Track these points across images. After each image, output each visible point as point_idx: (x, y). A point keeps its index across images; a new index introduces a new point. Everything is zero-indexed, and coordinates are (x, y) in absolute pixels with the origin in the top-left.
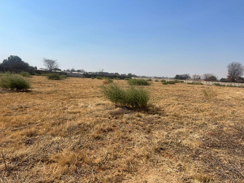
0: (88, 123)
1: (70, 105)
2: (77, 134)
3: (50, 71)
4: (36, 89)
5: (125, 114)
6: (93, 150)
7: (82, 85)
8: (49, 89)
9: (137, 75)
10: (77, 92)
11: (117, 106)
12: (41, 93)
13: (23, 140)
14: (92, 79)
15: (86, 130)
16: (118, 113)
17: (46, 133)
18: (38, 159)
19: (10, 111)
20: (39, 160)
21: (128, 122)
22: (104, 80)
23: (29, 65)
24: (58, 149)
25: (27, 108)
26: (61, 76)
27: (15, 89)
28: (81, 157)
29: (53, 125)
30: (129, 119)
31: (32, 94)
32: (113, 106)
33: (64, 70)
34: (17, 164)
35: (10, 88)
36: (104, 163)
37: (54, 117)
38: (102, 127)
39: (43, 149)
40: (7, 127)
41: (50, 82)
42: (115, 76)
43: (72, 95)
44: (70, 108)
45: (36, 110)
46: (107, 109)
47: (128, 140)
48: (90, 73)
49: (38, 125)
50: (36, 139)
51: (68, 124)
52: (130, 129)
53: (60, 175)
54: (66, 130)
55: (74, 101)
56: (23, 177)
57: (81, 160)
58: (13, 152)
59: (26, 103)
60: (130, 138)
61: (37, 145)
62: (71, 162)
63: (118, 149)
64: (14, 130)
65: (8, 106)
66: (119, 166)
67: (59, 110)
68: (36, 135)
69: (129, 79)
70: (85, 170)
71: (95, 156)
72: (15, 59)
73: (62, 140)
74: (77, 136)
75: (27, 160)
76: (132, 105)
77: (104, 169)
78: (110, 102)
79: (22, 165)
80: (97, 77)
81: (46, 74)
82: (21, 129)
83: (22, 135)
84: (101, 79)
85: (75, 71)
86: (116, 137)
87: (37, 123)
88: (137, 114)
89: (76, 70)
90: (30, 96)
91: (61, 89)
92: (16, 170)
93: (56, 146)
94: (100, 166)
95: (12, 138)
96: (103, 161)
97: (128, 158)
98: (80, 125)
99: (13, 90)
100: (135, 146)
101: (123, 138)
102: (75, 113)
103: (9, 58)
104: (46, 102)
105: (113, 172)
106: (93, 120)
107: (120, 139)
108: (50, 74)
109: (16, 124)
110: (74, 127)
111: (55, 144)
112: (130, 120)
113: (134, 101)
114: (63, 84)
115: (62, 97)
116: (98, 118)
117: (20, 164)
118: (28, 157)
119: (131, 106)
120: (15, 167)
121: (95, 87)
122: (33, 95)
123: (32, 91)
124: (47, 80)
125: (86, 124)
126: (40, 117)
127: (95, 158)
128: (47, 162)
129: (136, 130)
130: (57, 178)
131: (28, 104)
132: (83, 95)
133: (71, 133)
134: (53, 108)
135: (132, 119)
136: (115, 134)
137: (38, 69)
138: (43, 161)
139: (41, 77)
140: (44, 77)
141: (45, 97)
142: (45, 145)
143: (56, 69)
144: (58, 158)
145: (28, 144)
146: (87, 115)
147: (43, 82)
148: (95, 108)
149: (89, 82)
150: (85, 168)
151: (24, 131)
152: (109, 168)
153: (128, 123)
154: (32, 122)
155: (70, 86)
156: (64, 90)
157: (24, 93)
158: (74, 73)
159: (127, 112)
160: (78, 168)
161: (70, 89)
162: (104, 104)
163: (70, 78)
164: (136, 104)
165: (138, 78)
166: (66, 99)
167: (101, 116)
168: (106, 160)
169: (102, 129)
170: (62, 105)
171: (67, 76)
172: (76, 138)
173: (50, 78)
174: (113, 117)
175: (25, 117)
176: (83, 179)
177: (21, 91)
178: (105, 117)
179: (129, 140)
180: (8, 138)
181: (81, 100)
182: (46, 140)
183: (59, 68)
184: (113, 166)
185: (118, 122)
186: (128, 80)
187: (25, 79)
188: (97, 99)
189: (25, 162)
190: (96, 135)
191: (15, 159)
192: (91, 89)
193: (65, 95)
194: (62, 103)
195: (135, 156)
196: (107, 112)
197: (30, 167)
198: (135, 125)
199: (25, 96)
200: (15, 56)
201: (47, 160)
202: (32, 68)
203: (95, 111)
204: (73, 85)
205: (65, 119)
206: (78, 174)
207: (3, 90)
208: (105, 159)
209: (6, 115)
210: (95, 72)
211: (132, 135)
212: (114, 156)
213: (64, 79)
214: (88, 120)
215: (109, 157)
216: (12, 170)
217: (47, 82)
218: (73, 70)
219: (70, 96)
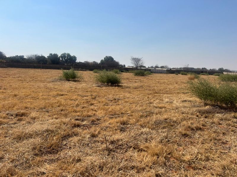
0: (175, 119)
1: (155, 99)
2: (164, 128)
3: (136, 68)
4: (125, 84)
5: (217, 113)
6: (181, 147)
7: (166, 81)
8: (136, 85)
9: (231, 70)
10: (162, 88)
11: (206, 105)
12: (129, 87)
13: (118, 127)
14: (176, 75)
15: (172, 126)
16: (208, 112)
17: (135, 123)
18: (131, 145)
19: (107, 102)
20: (132, 147)
21: (221, 122)
22: (189, 76)
23: (119, 63)
24: (146, 139)
25: (119, 100)
26: (146, 73)
27: (110, 84)
28: (169, 151)
29: (142, 116)
30: (222, 120)
31: (122, 88)
32: (201, 104)
33: (149, 67)
34: (114, 147)
35: (107, 83)
36: (194, 162)
37: (141, 110)
38: (190, 124)
39: (134, 138)
40: (106, 114)
41: (136, 78)
42: (203, 71)
43: (156, 90)
44: (155, 102)
45: (126, 102)
46: (194, 106)
47: (221, 143)
48: (174, 69)
49: (129, 116)
50: (128, 128)
51: (154, 118)
52: (224, 131)
53: (151, 164)
54: (153, 123)
55: (159, 96)
56: (120, 159)
57: (169, 154)
58: (111, 136)
59: (119, 96)
60: (225, 140)
61: (129, 133)
62: (160, 154)
63: (210, 150)
64: (111, 118)
65: (106, 98)
66: (211, 168)
67: (146, 104)
68: (128, 124)
69: (221, 74)
70: (174, 165)
71: (183, 153)
72: (109, 59)
73: (150, 132)
74: (164, 130)
75: (122, 144)
76: (226, 104)
77: (194, 168)
78: (198, 100)
79: (118, 148)
80: (181, 72)
81: (133, 71)
82: (116, 118)
83: (117, 122)
84: (186, 75)
85: (159, 68)
86: (206, 137)
87: (128, 114)
88: (233, 114)
89: (160, 66)
90: (121, 90)
91: (146, 84)
92: (114, 151)
93: (145, 136)
94: (189, 164)
95: (109, 124)
96: (193, 160)
97: (224, 163)
98: (166, 120)
99: (108, 85)
100: (232, 151)
101: (215, 140)
102: (161, 108)
103: (105, 58)
104: (134, 96)
105: (205, 174)
106: (179, 116)
107: (211, 140)
108: (136, 71)
109: (112, 113)
110: (160, 121)
111: (144, 134)
112: (224, 121)
113: (228, 100)
114: (148, 80)
115: (147, 92)
116: (184, 115)
117: (116, 147)
118: (123, 142)
119: (224, 105)
120: (113, 149)
121: (179, 83)
122: (123, 90)
123: (122, 86)
124: (133, 76)
125: (172, 119)
126: (130, 108)
127: (183, 155)
128: (138, 149)
129: (232, 133)
130: (147, 166)
131: (120, 97)
132: (167, 91)
133: (157, 126)
134: (140, 102)
135: (226, 119)
136: (206, 134)
137: (126, 66)
138: (134, 148)
139: (129, 73)
140: (131, 74)
141: (133, 91)
142: (136, 134)
143: (141, 66)
144: (147, 147)
145: (122, 131)
146: (173, 111)
147: (131, 78)
148: (181, 105)
149: (173, 78)
150: (174, 163)
151: (118, 119)
152: (200, 169)
153: (220, 124)
154: (124, 112)
155: (154, 82)
156: (149, 85)
157: (117, 87)
158: (158, 69)
159: (219, 111)
160: (167, 162)
161: (154, 85)
162: (190, 101)
163: (154, 74)
164: (232, 103)
165: (232, 73)
166: (151, 94)
167: (188, 113)
168: (197, 159)
169: (189, 127)
170: (148, 99)
171: (151, 72)
172: (163, 132)
173: (137, 75)
174: (202, 115)
175: (118, 108)
176: (173, 173)
177: (114, 86)
178: (192, 114)
179: (223, 143)
180: (107, 124)
181: (165, 95)
182: (136, 130)
183: (144, 65)
184: (204, 167)
185: (208, 121)
186: (218, 75)
187: (117, 75)
188: (182, 95)
189: (121, 146)
190: (184, 132)
191: (113, 142)
192: (176, 85)
193: (150, 90)
194: (148, 98)
195: (232, 162)
196: (195, 109)
197: (124, 151)
198: (230, 127)
199: (117, 90)
200: (109, 57)
201: (138, 148)
202: (121, 66)
203: (181, 107)
204: (157, 81)
205: (152, 113)
206: (167, 167)
207: (102, 85)
208: (195, 158)
209: (105, 105)
210: (179, 67)
211: (227, 138)
212: (205, 156)
213: (149, 75)
214: (175, 116)
215: (200, 157)
216: (111, 150)
217: (134, 78)
218: (157, 67)
219: (155, 91)
